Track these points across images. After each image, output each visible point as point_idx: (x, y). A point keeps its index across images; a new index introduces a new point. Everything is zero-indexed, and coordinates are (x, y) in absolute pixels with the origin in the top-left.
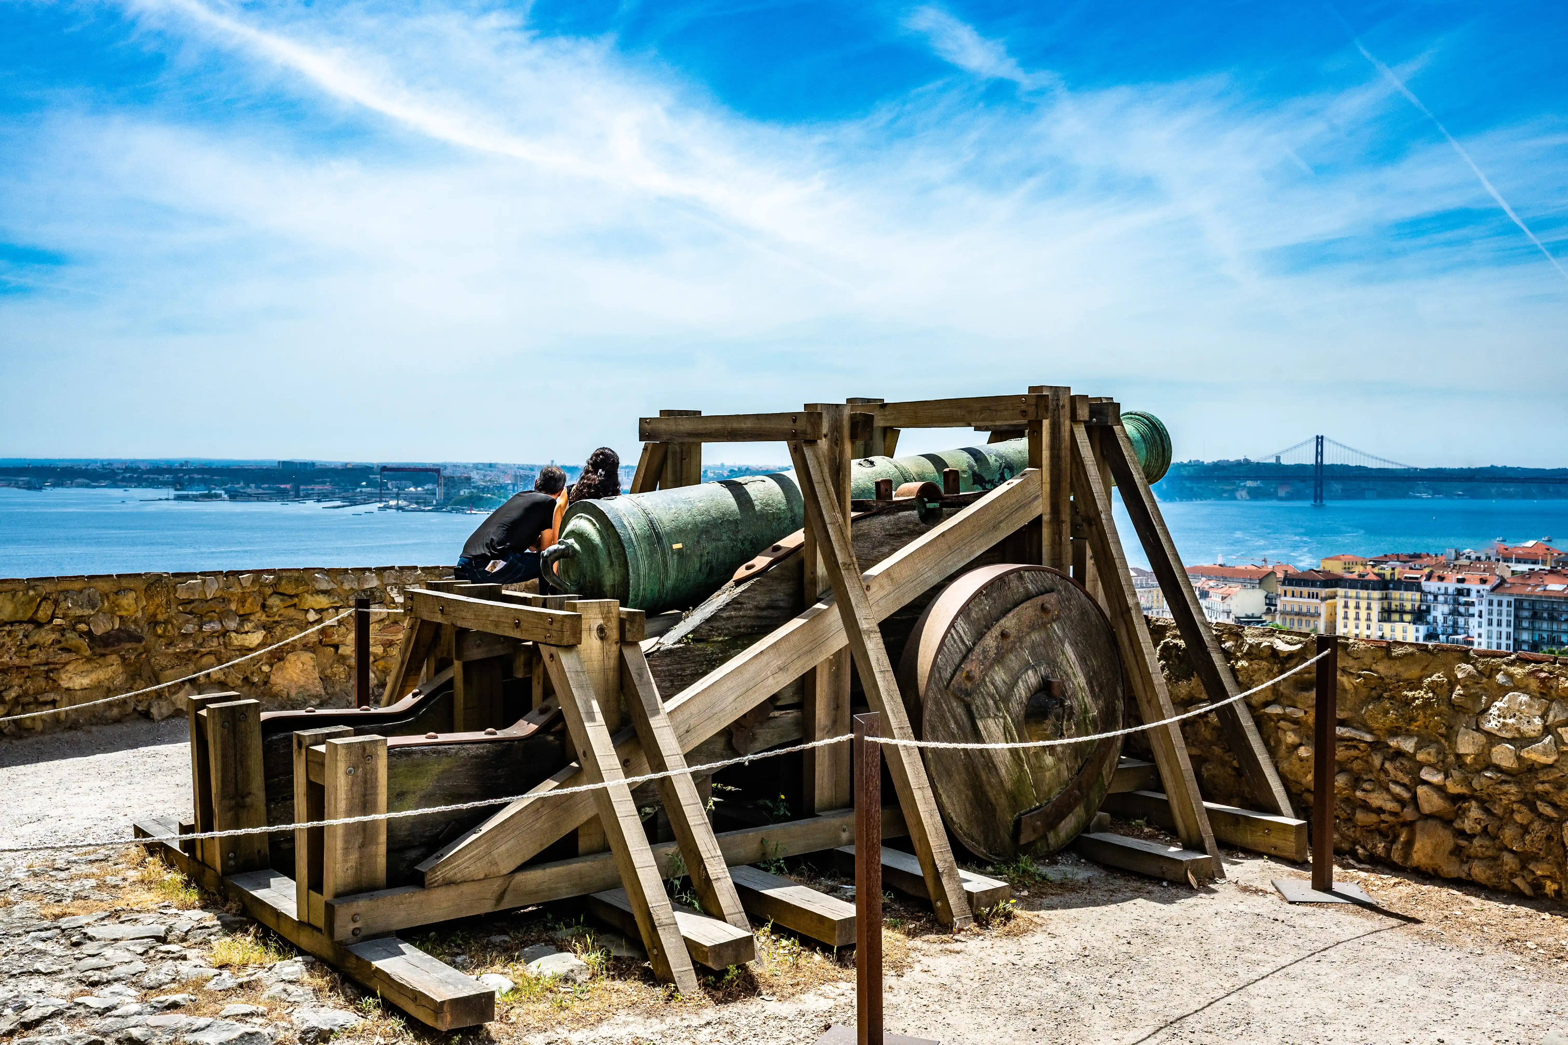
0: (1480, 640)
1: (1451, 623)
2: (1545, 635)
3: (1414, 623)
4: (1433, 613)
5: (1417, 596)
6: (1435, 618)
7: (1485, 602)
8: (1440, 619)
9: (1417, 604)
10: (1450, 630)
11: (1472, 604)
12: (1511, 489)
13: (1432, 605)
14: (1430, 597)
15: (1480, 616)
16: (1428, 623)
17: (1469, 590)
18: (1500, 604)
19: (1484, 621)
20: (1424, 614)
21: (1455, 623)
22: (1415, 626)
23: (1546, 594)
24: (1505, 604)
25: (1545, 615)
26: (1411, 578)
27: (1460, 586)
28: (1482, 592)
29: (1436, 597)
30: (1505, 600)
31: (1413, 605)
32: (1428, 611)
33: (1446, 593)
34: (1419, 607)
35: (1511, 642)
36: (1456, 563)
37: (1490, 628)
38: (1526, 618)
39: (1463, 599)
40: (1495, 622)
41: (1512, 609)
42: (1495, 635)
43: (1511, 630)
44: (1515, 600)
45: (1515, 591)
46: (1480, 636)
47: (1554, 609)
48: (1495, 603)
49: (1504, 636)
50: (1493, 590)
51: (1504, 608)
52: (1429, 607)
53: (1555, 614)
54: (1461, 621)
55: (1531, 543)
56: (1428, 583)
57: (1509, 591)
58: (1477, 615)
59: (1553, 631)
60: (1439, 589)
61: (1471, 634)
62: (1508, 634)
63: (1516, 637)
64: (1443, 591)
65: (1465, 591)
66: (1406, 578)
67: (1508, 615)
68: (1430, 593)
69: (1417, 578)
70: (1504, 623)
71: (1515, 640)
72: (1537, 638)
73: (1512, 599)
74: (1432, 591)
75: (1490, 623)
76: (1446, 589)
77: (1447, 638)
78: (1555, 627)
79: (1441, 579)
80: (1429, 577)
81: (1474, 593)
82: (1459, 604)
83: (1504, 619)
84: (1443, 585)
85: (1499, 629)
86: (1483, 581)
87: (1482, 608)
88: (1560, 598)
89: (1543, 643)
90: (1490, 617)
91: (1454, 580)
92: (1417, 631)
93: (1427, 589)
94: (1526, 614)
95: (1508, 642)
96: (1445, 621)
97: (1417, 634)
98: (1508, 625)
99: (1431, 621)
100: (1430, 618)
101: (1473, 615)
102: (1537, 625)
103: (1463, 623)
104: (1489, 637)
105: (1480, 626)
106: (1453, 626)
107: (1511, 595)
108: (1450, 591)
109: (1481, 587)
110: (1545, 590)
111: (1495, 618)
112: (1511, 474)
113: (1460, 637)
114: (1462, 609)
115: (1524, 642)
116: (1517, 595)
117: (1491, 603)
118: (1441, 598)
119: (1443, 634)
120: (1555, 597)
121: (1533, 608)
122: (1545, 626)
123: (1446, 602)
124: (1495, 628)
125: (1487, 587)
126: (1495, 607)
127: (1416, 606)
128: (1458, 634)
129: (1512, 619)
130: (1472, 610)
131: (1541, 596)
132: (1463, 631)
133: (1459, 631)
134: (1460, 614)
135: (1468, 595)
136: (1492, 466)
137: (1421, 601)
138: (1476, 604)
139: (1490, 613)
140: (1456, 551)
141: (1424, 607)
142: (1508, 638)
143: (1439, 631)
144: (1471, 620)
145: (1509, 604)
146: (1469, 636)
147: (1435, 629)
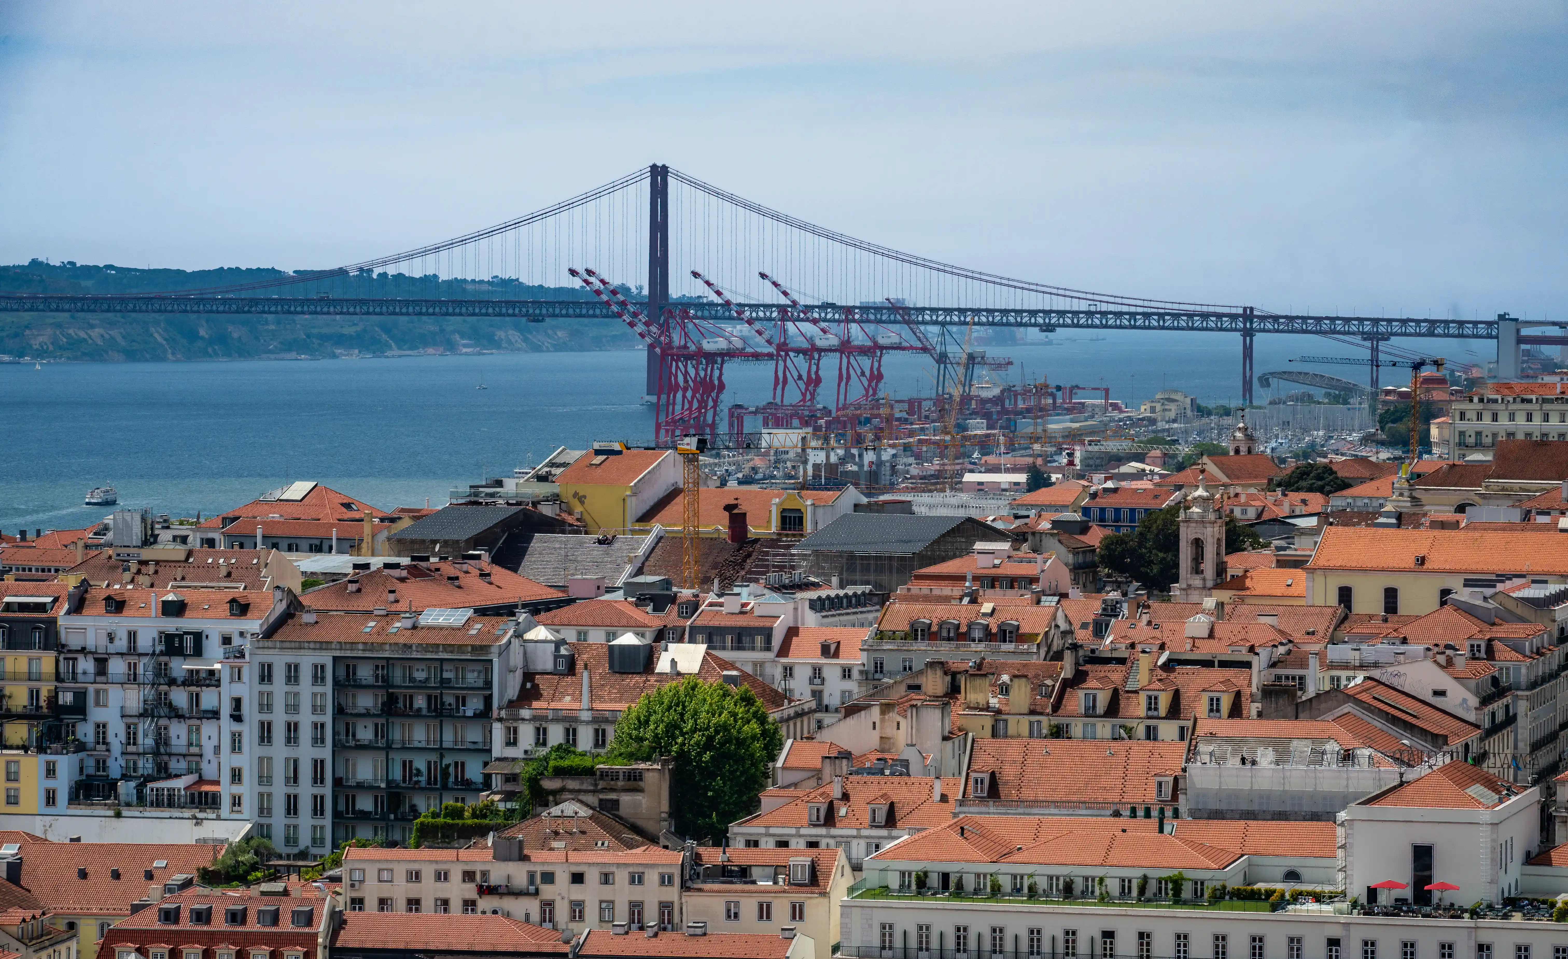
0: (236, 789)
1: (150, 741)
2: (420, 764)
3: (41, 749)
4: (96, 714)
5: (47, 662)
6: (101, 729)
7: (251, 672)
8: (116, 731)
9: (45, 691)
10: (146, 766)
11: (212, 679)
12: (95, 333)
13: (91, 688)
14: (86, 665)
15: (237, 718)
16: (81, 747)
17: (198, 637)
18: (293, 674)
19: (249, 731)
20: (68, 719)
21: (162, 739)
22: (43, 758)
23: (416, 639)
24: (306, 674)
25: (420, 702)
26: (23, 607)
27: (172, 625)
28: (236, 641)
29: (101, 663)
30: (307, 661)
31: (34, 695)
32: (79, 708)
33: (132, 650)
34: (53, 699)
35: (327, 790)
36: (146, 554)
37: (265, 751)
38: (367, 715)
39: (181, 667)
40: (279, 733)
41: (328, 688)
42: (279, 773)
43: (326, 753)
44: (335, 659)
45: (335, 632)
46: (236, 776)
47: (444, 683)
48: (279, 674)
49: (306, 772)
50: (270, 633)
51: (306, 686)
52: (81, 696)
53: (449, 699)
54: (178, 732)
55: (298, 489)
56: (76, 621)
57: (316, 634)
58: (226, 710)
59: (442, 751)
60: (111, 638)
61: (209, 770)
62: (318, 765)
63: (340, 773)
64: (121, 644)
65: (189, 641)
66: (8, 607)
67: (316, 709)
68: (83, 650)
69: (40, 607)
70: (306, 733)
71: (338, 782)
72: (397, 774)
73: (326, 659)
74: (90, 644)
75: (265, 733)
76: (132, 636)
77: (140, 789)
78: (448, 738)
79: (116, 605)
80: (78, 605)
81: (214, 648)
82: (172, 682)
83: (306, 719)
84: (121, 624)
85: (291, 752)
86: (241, 609)
87: (241, 690)
88: (461, 648)
89: (416, 788)
90: (266, 717)
91: (155, 608)
92: (51, 771)
93: (73, 641)
94: (365, 701)
95: (318, 791)
96: (131, 737)
97: (51, 784)
98: (318, 740)
99: (90, 739)
100: (86, 731)
101: (215, 714)
102: (397, 735)
103: (184, 741)
104: (264, 779)
105: (236, 744)
106: (156, 753)
107: (323, 646)
108: (145, 642)
109: (234, 626)
110: (414, 627)
111: (279, 719)
112: (89, 286)
113: (180, 784)
114: (180, 697)
115: (360, 786)
116: (341, 645)
117: (266, 675)
118: (117, 667)
119: (125, 777)
120: (447, 648)
121: (386, 683)
122: (419, 734)
123: (133, 678)
124: (279, 750)
125: (254, 625)
126: (279, 686)
127: (44, 694)
128: (169, 777)
129: (327, 719)
130: (209, 698)
131: (407, 647)
132: (183, 765)
133: (175, 765)
134: (176, 714)
135: (198, 652)
136: (34, 263)
137: (58, 677)
138: (225, 678)
139: (266, 706)
140: (143, 520)
141: (66, 698)
142: (318, 778)
143: (115, 769)
144: (208, 729)
145: (318, 675)
146: (201, 781)
147: (101, 764)
